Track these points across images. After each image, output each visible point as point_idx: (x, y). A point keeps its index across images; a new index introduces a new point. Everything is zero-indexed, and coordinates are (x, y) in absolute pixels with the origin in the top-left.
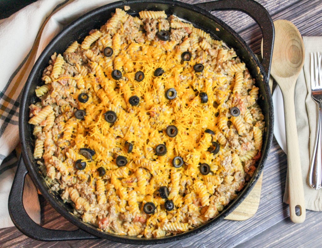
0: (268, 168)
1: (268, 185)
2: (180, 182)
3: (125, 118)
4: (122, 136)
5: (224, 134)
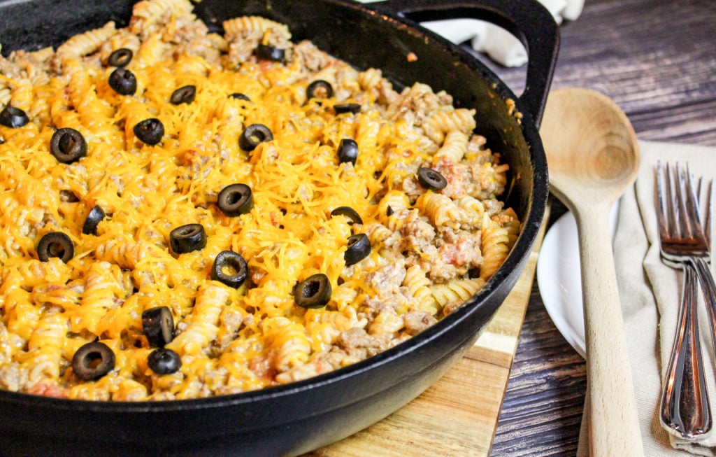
0: (523, 408)
1: (520, 450)
2: (221, 314)
3: (108, 158)
4: (83, 192)
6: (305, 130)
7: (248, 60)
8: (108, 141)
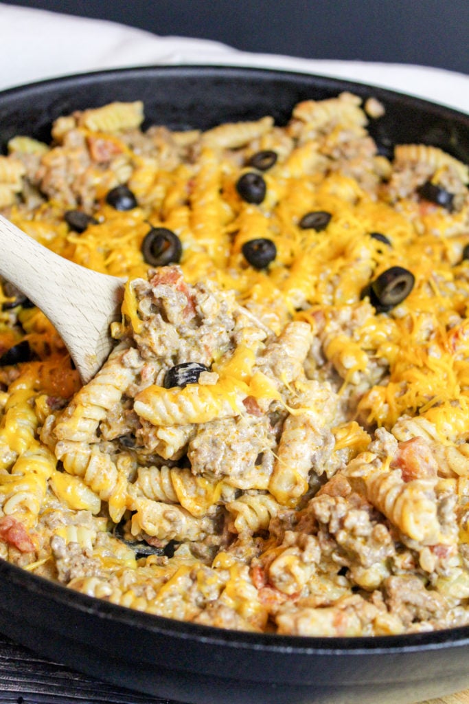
6: (444, 296)
7: (409, 196)
8: (211, 253)
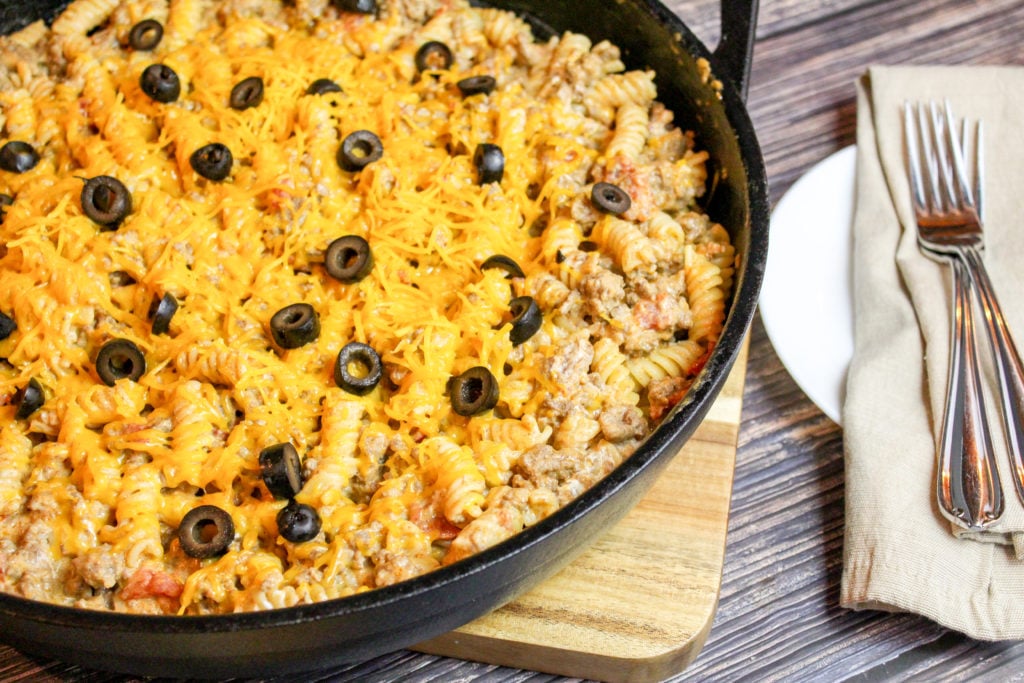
0: (756, 489)
1: (758, 551)
2: (359, 440)
3: (163, 212)
4: (140, 271)
5: (564, 275)
6: (423, 128)
7: (325, 14)
8: (157, 182)
